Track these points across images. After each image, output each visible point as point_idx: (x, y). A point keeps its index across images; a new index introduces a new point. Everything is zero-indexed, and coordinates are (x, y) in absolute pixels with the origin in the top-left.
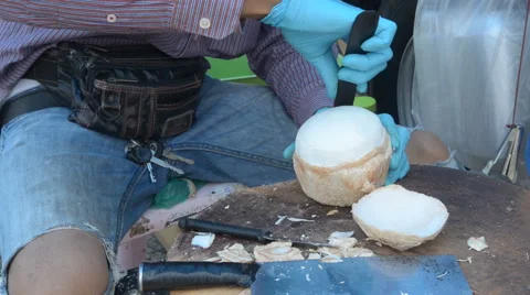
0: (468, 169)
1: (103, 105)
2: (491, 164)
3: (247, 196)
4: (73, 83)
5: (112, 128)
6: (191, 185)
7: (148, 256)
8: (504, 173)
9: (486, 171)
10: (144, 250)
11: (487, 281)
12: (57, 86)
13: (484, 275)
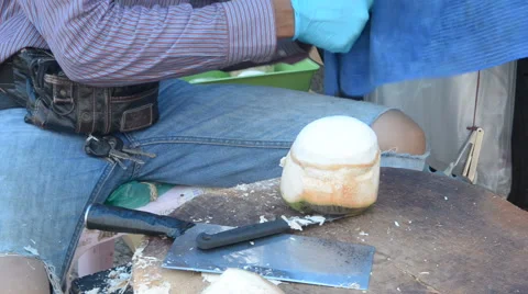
0: (433, 170)
1: (55, 99)
2: (452, 165)
3: (214, 198)
4: (28, 82)
5: (67, 123)
6: (152, 187)
7: (115, 260)
8: (465, 174)
9: (448, 173)
10: (111, 254)
11: (450, 282)
12: (13, 87)
13: (448, 275)
